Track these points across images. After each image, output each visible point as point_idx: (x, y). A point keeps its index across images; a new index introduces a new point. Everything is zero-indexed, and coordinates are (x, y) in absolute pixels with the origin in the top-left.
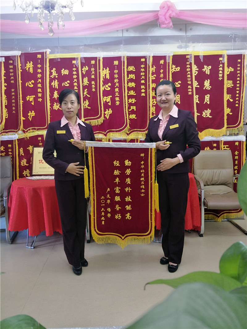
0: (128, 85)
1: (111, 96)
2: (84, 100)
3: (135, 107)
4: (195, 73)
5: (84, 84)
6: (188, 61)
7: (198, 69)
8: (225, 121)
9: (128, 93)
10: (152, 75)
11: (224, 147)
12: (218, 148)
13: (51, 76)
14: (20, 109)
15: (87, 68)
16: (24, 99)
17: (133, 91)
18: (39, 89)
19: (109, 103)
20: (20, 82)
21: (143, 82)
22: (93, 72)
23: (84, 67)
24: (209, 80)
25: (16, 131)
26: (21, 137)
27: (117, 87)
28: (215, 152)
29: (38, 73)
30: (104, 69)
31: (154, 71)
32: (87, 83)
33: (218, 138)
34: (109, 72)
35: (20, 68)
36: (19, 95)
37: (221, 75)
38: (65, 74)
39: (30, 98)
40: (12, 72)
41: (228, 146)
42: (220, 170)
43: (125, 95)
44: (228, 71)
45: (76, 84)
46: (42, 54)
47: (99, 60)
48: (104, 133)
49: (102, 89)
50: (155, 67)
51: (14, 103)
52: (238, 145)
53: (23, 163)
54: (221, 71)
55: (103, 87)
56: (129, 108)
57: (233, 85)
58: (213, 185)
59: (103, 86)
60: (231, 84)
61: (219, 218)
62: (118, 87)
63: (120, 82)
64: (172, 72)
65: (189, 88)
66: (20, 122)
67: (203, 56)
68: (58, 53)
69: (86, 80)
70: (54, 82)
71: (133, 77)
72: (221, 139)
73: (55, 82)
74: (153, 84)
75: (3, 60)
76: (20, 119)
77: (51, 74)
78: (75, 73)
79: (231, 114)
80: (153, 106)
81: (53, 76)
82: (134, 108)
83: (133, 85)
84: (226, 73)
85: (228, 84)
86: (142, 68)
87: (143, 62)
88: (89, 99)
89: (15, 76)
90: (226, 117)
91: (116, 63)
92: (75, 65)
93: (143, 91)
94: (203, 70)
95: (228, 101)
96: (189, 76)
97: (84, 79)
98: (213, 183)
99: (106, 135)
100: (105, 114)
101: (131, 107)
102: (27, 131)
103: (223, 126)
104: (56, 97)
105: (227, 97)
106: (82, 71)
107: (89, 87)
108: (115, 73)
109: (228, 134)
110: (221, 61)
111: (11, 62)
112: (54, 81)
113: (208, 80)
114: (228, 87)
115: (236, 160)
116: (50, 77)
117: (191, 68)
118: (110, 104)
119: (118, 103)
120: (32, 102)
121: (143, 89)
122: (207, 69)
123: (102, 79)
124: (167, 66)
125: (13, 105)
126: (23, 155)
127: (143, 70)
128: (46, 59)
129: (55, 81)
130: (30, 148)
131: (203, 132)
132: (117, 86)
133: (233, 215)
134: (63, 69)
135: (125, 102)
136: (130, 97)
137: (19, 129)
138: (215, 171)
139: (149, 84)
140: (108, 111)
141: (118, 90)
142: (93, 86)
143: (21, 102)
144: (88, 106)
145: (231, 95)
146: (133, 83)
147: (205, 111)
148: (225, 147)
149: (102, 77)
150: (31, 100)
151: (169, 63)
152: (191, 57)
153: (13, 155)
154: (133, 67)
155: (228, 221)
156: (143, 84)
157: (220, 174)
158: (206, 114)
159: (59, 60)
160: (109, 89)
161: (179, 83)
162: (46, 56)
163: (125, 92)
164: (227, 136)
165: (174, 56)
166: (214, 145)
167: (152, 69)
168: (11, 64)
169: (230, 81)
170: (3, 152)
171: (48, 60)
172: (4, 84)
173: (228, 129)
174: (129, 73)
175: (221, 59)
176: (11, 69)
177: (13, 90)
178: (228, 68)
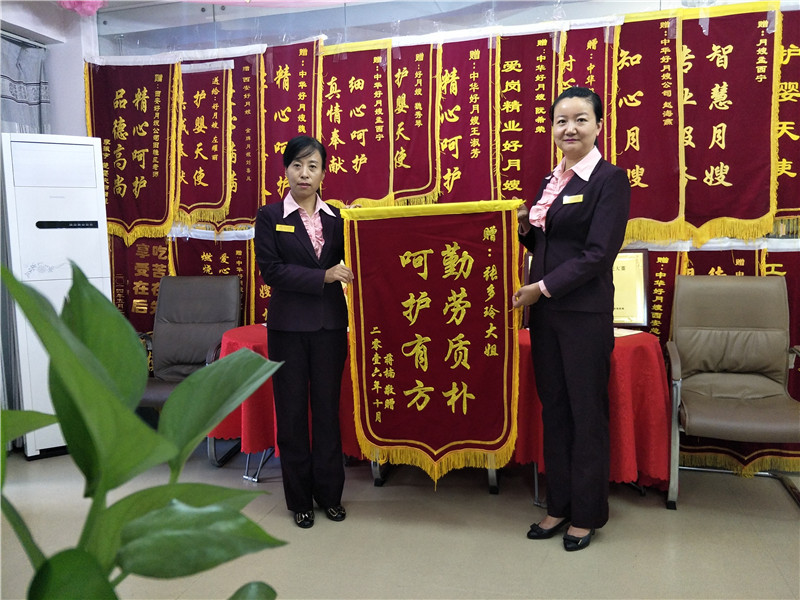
0: (502, 107)
1: (460, 137)
2: (397, 148)
3: (518, 161)
4: (685, 67)
5: (397, 111)
6: (666, 38)
7: (693, 57)
8: (773, 196)
9: (502, 127)
10: (565, 80)
11: (769, 269)
12: (750, 270)
13: (326, 96)
14: (261, 172)
15: (405, 73)
16: (270, 149)
17: (514, 122)
18: (300, 127)
19: (455, 153)
20: (263, 111)
21: (540, 97)
22: (420, 82)
23: (399, 70)
24: (725, 83)
25: (251, 220)
27: (475, 114)
28: (739, 281)
29: (300, 90)
30: (447, 71)
31: (570, 70)
32: (404, 109)
33: (751, 244)
34: (458, 78)
35: (263, 81)
36: (260, 142)
37: (761, 69)
38: (357, 89)
40: (247, 92)
41: (781, 265)
42: (749, 332)
43: (494, 132)
44: (785, 58)
45: (379, 111)
46: (309, 46)
47: (435, 51)
49: (439, 119)
50: (572, 60)
51: (248, 158)
53: (264, 292)
54: (763, 58)
55: (443, 115)
56: (504, 164)
58: (725, 371)
59: (442, 112)
60: (793, 92)
61: (747, 467)
62: (477, 115)
63: (483, 102)
64: (620, 68)
65: (667, 109)
66: (261, 200)
67: (711, 19)
68: (343, 41)
69: (402, 100)
70: (332, 110)
71: (516, 87)
72: (760, 246)
73: (334, 109)
75: (231, 65)
76: (261, 195)
77: (326, 89)
78: (378, 85)
79: (793, 175)
81: (329, 95)
82: (517, 163)
83: (516, 106)
84: (779, 61)
85: (782, 92)
86: (539, 63)
87: (542, 48)
88: (407, 146)
89: (254, 99)
90: (774, 186)
92: (380, 68)
93: (540, 120)
94: (708, 57)
95: (785, 138)
96: (667, 76)
97: (398, 99)
98: (726, 365)
101: (509, 161)
103: (766, 210)
104: (335, 144)
105: (779, 129)
106: (394, 79)
107: (407, 118)
108: (472, 81)
109: (783, 232)
110: (765, 29)
111: (247, 68)
112: (332, 106)
113: (721, 85)
114: (786, 99)
116: (324, 98)
117: (673, 54)
118: (456, 156)
119: (476, 153)
121: (541, 115)
122: (721, 54)
123: (439, 97)
124: (606, 53)
125: (248, 162)
127: (541, 68)
128: (317, 57)
129: (334, 105)
131: (706, 226)
132: (476, 111)
134: (353, 78)
135: (494, 150)
136: (507, 136)
138: (733, 333)
140: (452, 172)
141: (479, 121)
142: (419, 114)
143: (264, 155)
144: (404, 162)
145: (793, 123)
146: (515, 101)
147: (712, 168)
148: (773, 269)
149: (441, 92)
151: (611, 45)
152: (675, 24)
153: (244, 273)
154: (517, 62)
155: (775, 477)
156: (540, 104)
157: (747, 341)
158: (714, 176)
159: (346, 58)
160: (456, 119)
161: (637, 98)
162: (317, 50)
163: (494, 124)
164: (778, 238)
165: (625, 27)
166: (737, 263)
167: (566, 64)
168: (247, 74)
169: (790, 83)
170: (225, 266)
171: (321, 60)
172: (231, 118)
173: (784, 218)
174: (506, 77)
175: (762, 24)
176: (247, 83)
177: (248, 131)
178: (787, 47)
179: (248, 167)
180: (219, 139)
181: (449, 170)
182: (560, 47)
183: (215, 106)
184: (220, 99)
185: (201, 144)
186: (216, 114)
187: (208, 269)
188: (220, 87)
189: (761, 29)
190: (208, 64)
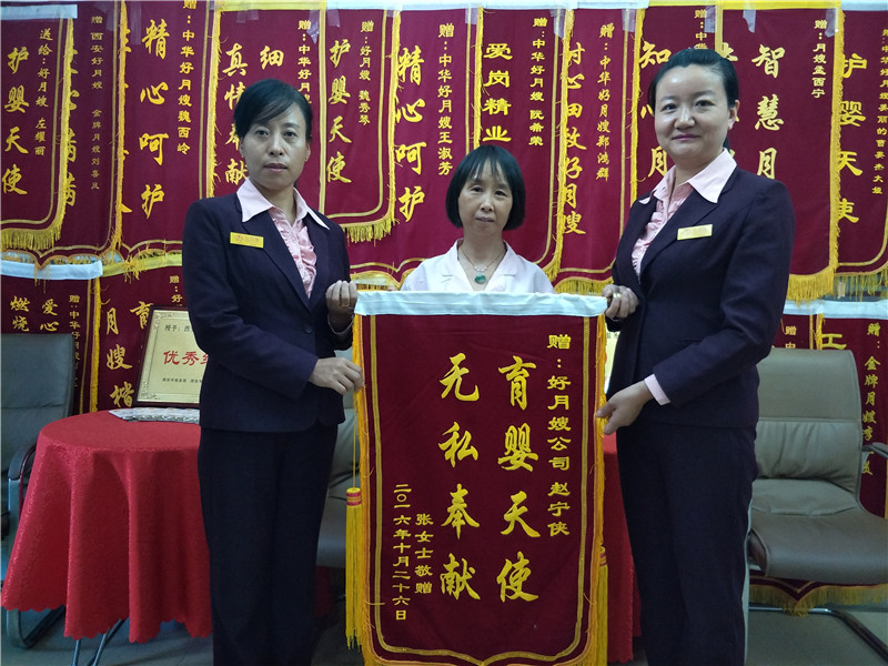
0: (483, 106)
1: (424, 144)
2: (331, 153)
5: (333, 100)
6: (703, 30)
7: (736, 58)
8: (833, 245)
9: (483, 134)
10: (570, 75)
11: (825, 340)
12: (802, 341)
13: (224, 71)
14: (116, 177)
15: (347, 47)
16: (131, 142)
17: (499, 128)
18: (181, 113)
19: (417, 167)
20: (123, 86)
21: (537, 96)
22: (367, 61)
23: (337, 42)
24: (775, 96)
25: (97, 249)
26: (111, 272)
27: (446, 113)
28: (789, 356)
29: (184, 59)
30: (406, 50)
31: (578, 62)
32: (343, 97)
34: (422, 61)
35: (124, 41)
36: (117, 131)
37: (819, 82)
38: (272, 64)
39: (153, 142)
40: (97, 55)
41: (840, 336)
42: (810, 425)
44: (846, 70)
47: (390, 20)
48: (393, 268)
49: (394, 116)
50: (580, 49)
51: (96, 155)
52: (877, 334)
53: (114, 360)
54: (821, 67)
55: (399, 111)
57: (862, 118)
58: (782, 476)
59: (398, 107)
60: (856, 114)
61: (800, 603)
62: (448, 114)
63: (458, 97)
64: (643, 66)
66: (114, 220)
67: (758, 12)
69: (340, 89)
70: (232, 91)
71: (504, 80)
72: (814, 310)
73: (235, 90)
74: (574, 105)
75: (72, 12)
76: (114, 212)
77: (225, 61)
78: (304, 61)
79: (854, 220)
80: (569, 181)
81: (230, 69)
83: (502, 105)
84: (839, 74)
85: (845, 113)
86: (536, 49)
87: (539, 28)
88: (347, 150)
89: (108, 67)
90: (834, 232)
91: (447, 30)
93: (536, 127)
94: (754, 61)
95: (845, 172)
97: (334, 84)
98: (783, 469)
99: (398, 277)
100: (398, 204)
102: (134, 253)
103: (825, 263)
105: (840, 160)
106: (329, 54)
107: (348, 110)
108: (441, 67)
109: (842, 293)
110: (823, 31)
111: (98, 20)
112: (233, 87)
113: (771, 98)
114: (847, 122)
115: (870, 388)
116: (221, 74)
118: (418, 170)
119: (446, 167)
120: (156, 154)
121: (537, 120)
122: (771, 57)
123: (394, 86)
124: (626, 44)
125: (96, 161)
126: (116, 331)
127: (538, 56)
128: (212, 12)
129: (237, 86)
130: (142, 310)
132: (447, 109)
133: (854, 594)
134: (267, 49)
137: (109, 245)
138: (791, 425)
139: (558, 107)
140: (412, 193)
141: (450, 124)
142: (364, 107)
143: (122, 152)
144: (342, 173)
145: (855, 154)
146: (502, 100)
148: (831, 340)
149: (397, 78)
150: (153, 148)
151: (632, 34)
152: (714, 14)
153: (82, 330)
154: (505, 45)
155: (836, 614)
156: (536, 105)
157: (809, 435)
159: (256, 18)
160: (419, 118)
162: (212, 2)
163: (472, 130)
164: (837, 300)
165: (650, 11)
166: (787, 332)
167: (573, 53)
168: (98, 28)
169: (852, 103)
170: (50, 319)
171: (217, 17)
172: (68, 93)
173: (844, 274)
174: (490, 65)
175: (821, 24)
176: (97, 42)
177: (97, 113)
178: (848, 57)
179: (95, 167)
180: (49, 124)
181: (407, 190)
182: (565, 30)
183: (44, 73)
184: (53, 62)
185: (16, 129)
186: (44, 85)
187: (22, 322)
188: (52, 45)
189: (819, 30)
190: (32, 7)
